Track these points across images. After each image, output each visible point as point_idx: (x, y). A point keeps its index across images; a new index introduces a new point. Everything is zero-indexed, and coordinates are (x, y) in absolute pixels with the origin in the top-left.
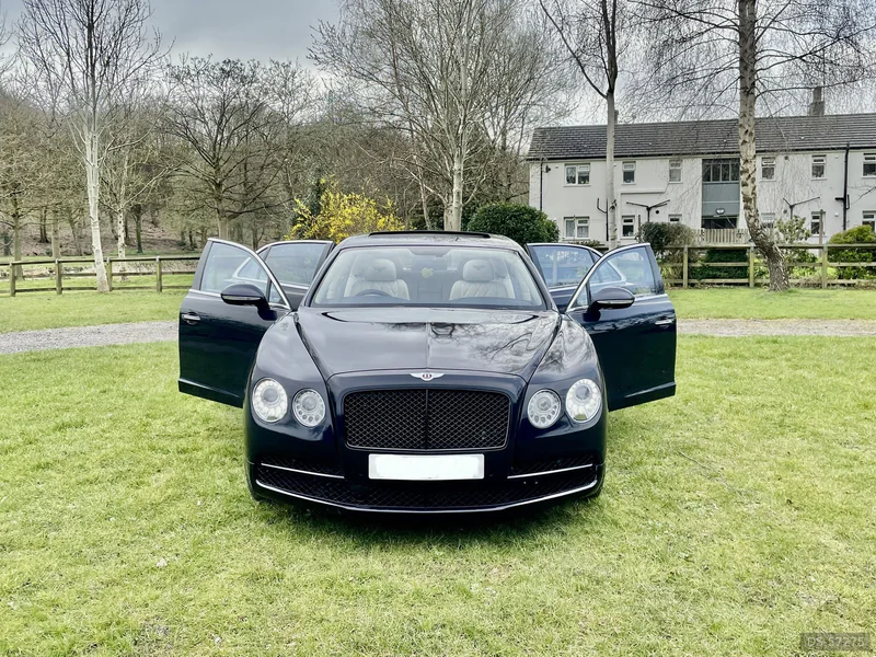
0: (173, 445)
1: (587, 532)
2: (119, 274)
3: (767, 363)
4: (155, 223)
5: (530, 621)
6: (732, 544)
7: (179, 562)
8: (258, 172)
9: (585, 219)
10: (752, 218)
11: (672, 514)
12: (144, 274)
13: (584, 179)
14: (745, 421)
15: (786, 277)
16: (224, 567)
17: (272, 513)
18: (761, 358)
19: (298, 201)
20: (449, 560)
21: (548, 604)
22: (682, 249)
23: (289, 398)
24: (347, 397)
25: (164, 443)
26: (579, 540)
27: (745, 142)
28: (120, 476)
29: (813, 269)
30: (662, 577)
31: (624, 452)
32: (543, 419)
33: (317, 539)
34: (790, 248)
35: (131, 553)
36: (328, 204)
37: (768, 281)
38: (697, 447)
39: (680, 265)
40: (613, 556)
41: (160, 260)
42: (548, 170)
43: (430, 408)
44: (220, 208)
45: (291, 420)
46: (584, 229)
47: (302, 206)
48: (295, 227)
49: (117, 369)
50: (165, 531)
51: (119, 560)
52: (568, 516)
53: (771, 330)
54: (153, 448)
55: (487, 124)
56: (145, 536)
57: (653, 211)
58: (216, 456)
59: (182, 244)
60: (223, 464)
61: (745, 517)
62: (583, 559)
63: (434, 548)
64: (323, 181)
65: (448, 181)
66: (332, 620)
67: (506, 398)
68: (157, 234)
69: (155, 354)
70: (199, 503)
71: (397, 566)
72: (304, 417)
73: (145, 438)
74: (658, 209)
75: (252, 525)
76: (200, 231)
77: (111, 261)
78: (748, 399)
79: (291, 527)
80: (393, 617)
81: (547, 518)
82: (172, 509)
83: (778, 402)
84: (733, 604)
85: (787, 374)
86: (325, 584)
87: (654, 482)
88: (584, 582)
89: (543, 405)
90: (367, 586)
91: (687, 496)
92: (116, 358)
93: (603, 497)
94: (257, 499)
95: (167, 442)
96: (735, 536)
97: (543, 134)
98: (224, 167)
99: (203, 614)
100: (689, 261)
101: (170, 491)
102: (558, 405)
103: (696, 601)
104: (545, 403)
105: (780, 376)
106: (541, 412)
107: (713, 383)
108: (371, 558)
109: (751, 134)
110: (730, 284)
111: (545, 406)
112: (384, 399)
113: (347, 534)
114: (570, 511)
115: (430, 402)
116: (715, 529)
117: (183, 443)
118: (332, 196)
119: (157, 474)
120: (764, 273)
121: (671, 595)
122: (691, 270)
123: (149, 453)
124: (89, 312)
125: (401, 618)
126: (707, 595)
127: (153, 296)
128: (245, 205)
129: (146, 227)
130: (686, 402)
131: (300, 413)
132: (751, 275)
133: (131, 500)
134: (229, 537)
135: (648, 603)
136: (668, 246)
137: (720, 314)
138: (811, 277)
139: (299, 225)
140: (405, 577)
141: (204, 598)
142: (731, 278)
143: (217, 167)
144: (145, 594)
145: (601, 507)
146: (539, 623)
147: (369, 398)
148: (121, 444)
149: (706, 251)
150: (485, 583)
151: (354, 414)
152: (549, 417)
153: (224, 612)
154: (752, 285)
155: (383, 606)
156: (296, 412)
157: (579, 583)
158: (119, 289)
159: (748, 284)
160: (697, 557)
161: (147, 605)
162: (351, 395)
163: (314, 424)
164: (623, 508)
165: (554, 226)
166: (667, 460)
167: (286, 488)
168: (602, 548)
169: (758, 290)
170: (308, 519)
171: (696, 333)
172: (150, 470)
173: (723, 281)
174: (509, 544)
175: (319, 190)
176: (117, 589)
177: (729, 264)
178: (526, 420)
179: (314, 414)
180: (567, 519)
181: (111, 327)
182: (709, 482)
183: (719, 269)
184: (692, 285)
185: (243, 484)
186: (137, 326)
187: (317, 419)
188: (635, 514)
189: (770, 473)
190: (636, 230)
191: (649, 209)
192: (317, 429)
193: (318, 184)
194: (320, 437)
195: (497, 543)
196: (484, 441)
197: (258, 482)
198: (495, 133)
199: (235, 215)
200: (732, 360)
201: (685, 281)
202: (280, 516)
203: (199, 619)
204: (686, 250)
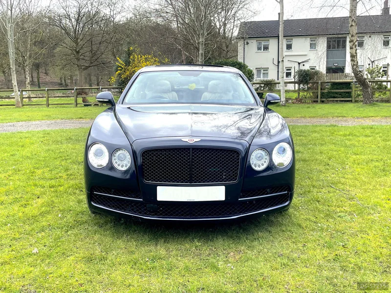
0: (48, 184)
1: (283, 231)
2: (26, 98)
3: (370, 138)
4: (46, 73)
5: (256, 285)
6: (369, 238)
7: (46, 250)
8: (98, 46)
9: (266, 69)
10: (355, 66)
11: (331, 220)
12: (40, 97)
13: (266, 48)
14: (363, 168)
15: (372, 96)
16: (72, 253)
17: (102, 222)
18: (366, 136)
19: (118, 59)
20: (204, 248)
21: (266, 274)
22: (318, 83)
23: (109, 153)
24: (144, 153)
25: (42, 182)
26: (280, 236)
27: (352, 25)
28: (16, 201)
29: (385, 93)
30: (331, 257)
31: (299, 186)
32: (259, 166)
33: (127, 236)
34: (374, 82)
35: (18, 245)
36: (134, 60)
37: (362, 99)
38: (340, 182)
39: (316, 91)
40: (300, 245)
41: (48, 90)
42: (248, 43)
43: (193, 159)
44: (79, 64)
45: (110, 167)
46: (266, 74)
47: (120, 62)
48: (117, 73)
49: (20, 144)
50: (40, 232)
51: (11, 249)
52: (272, 221)
53: (368, 122)
54: (35, 185)
55: (216, 20)
56: (27, 234)
57: (301, 65)
58: (71, 189)
59: (61, 84)
60: (75, 193)
61: (373, 222)
62: (282, 247)
63: (196, 240)
64: (131, 48)
65: (196, 48)
66: (136, 286)
67: (238, 153)
68: (48, 79)
69: (42, 136)
70: (60, 215)
71: (174, 252)
72: (119, 165)
73: (32, 179)
74: (304, 63)
75: (90, 228)
76: (69, 78)
77: (22, 91)
78: (363, 157)
79: (112, 229)
80: (172, 283)
81: (259, 223)
82: (44, 219)
83: (380, 158)
84: (376, 274)
85: (382, 144)
86: (132, 263)
87: (318, 202)
88: (285, 261)
89: (259, 158)
90: (156, 264)
91: (338, 210)
92: (21, 138)
93: (291, 210)
94: (93, 213)
95: (44, 182)
96: (370, 232)
97: (245, 25)
98: (81, 43)
99: (57, 283)
100: (321, 89)
101: (43, 208)
102: (268, 157)
103: (353, 272)
104: (260, 157)
105: (379, 145)
106: (258, 162)
107: (342, 149)
108: (159, 247)
109: (355, 22)
110: (342, 101)
111: (260, 158)
112: (165, 154)
113: (145, 233)
114: (272, 218)
115: (193, 156)
116: (357, 228)
117: (53, 182)
118: (136, 56)
119: (37, 200)
120: (360, 95)
121: (338, 268)
122: (322, 94)
123: (34, 187)
124: (10, 116)
125: (177, 283)
126: (360, 268)
127: (44, 109)
128: (91, 63)
129: (42, 75)
130: (330, 159)
131: (116, 163)
132: (353, 97)
133: (21, 214)
134: (76, 235)
135: (325, 273)
136: (311, 82)
137: (339, 115)
138: (384, 97)
139: (119, 72)
140: (179, 258)
141: (59, 272)
142: (343, 98)
143: (77, 43)
144: (24, 270)
145: (290, 216)
146: (261, 286)
147: (157, 154)
148: (18, 183)
149: (330, 84)
150: (227, 262)
151: (148, 163)
152: (263, 165)
153: (70, 281)
154: (353, 101)
155: (166, 276)
156: (114, 162)
157: (282, 261)
158: (27, 105)
159: (351, 101)
160: (350, 245)
161: (24, 277)
162: (146, 152)
163: (124, 169)
164: (302, 217)
165: (251, 72)
166: (324, 190)
167: (109, 206)
168: (293, 240)
169: (357, 104)
170: (122, 224)
171: (329, 124)
172: (34, 197)
173: (339, 99)
174: (239, 238)
175: (129, 54)
176: (7, 267)
177: (342, 91)
178: (250, 166)
179: (124, 163)
180: (271, 224)
181: (21, 123)
182: (349, 202)
183: (336, 93)
184: (323, 102)
185: (85, 205)
186: (34, 123)
187: (126, 166)
188: (310, 220)
189: (383, 197)
190: (293, 74)
191: (299, 64)
192: (126, 172)
193: (129, 50)
194: (128, 177)
195: (231, 237)
196: (225, 178)
197: (92, 203)
198: (220, 25)
199: (87, 68)
200: (351, 137)
201: (319, 99)
202: (106, 223)
203: (55, 286)
204: (320, 83)
